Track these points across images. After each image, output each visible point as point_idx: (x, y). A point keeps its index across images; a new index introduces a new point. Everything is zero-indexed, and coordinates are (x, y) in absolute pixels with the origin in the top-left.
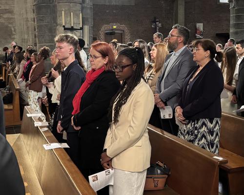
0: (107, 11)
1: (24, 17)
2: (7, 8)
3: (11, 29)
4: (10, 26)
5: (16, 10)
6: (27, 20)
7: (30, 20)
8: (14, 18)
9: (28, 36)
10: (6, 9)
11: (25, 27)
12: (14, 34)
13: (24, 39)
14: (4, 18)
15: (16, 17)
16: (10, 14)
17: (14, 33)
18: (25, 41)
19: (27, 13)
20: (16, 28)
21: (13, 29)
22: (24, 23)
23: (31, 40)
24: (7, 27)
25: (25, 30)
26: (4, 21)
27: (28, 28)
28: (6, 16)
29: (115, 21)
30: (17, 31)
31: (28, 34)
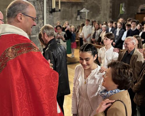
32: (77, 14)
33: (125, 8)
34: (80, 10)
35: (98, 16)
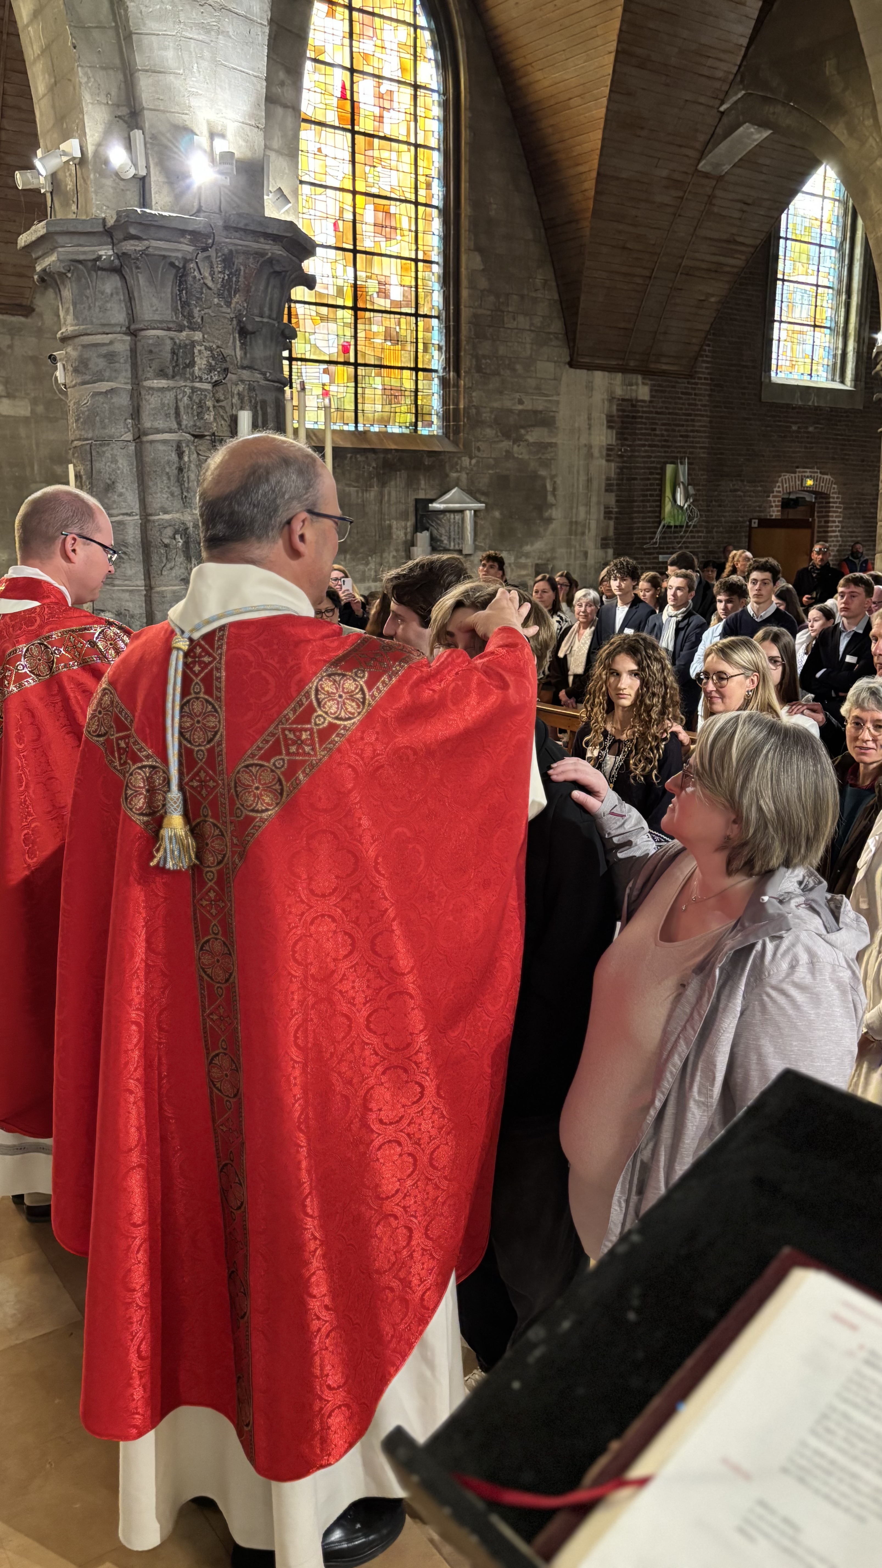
0: (794, 428)
1: (583, 441)
2: (540, 404)
3: (545, 486)
4: (543, 472)
5: (563, 414)
6: (590, 456)
7: (596, 452)
8: (556, 444)
9: (588, 512)
10: (535, 412)
11: (583, 478)
12: (552, 505)
13: (576, 522)
14: (529, 444)
15: (560, 439)
16: (546, 430)
17: (551, 499)
18: (580, 530)
19: (590, 429)
20: (559, 480)
21: (549, 487)
22: (582, 462)
23: (593, 524)
24: (535, 477)
25: (581, 490)
26: (526, 457)
27: (589, 481)
28: (534, 436)
29: (810, 462)
30: (560, 492)
31: (588, 505)
32: (410, 524)
33: (691, 490)
34: (432, 501)
35: (534, 535)
